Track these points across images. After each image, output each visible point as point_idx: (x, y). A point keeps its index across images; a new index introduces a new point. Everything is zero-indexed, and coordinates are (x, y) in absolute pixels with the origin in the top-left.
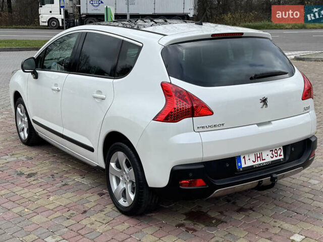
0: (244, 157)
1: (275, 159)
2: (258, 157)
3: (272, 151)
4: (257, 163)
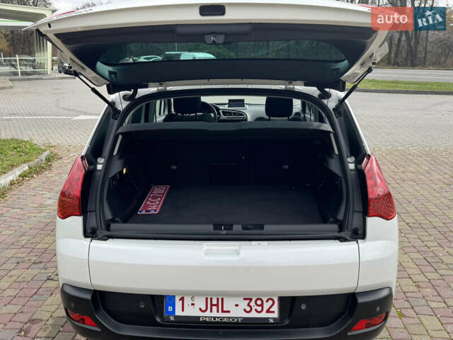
0: (182, 299)
1: (253, 315)
2: (212, 305)
3: (251, 300)
4: (208, 314)
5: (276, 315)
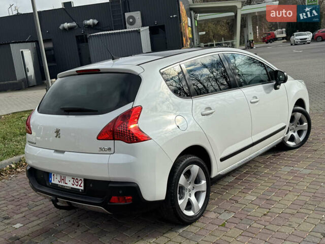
0: (54, 175)
2: (62, 180)
3: (74, 179)
4: (60, 184)
5: (82, 188)
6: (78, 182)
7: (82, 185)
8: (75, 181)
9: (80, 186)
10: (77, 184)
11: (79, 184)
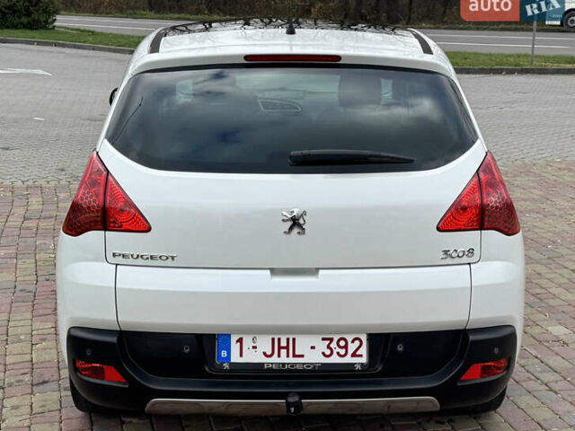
0: (240, 341)
1: (335, 359)
2: (280, 348)
4: (275, 359)
5: (364, 360)
6: (346, 347)
7: (364, 351)
8: (333, 345)
9: (354, 355)
10: (342, 352)
11: (351, 351)
